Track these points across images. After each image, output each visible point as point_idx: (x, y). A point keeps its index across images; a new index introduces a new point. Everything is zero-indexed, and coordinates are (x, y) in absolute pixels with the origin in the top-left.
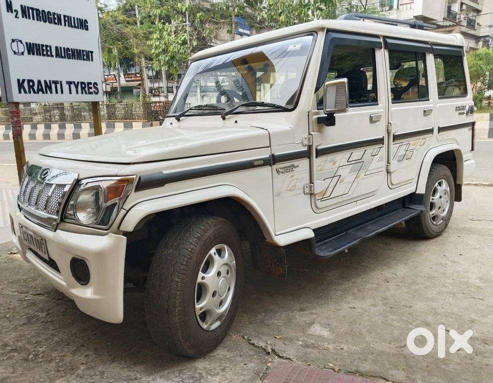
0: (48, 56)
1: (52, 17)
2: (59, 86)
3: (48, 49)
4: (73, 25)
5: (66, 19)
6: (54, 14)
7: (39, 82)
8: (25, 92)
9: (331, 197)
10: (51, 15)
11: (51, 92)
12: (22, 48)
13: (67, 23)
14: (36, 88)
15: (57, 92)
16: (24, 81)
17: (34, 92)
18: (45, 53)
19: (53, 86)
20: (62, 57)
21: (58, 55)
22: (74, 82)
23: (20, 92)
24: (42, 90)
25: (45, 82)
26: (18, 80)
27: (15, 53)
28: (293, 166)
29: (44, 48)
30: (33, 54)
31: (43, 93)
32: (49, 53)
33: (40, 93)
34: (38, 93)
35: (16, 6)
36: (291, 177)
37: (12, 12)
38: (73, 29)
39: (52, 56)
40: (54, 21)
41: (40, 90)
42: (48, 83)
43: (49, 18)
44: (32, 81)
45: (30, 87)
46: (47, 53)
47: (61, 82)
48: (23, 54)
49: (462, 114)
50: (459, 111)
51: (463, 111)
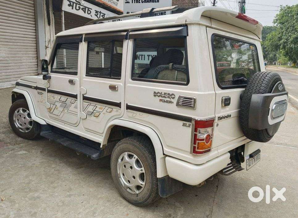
2: (143, 57)
9: (53, 113)
15: (142, 59)
19: (140, 57)
22: (151, 55)
28: (42, 93)
36: (41, 97)
42: (138, 56)
47: (144, 55)
49: (167, 102)
50: (161, 98)
51: (168, 99)
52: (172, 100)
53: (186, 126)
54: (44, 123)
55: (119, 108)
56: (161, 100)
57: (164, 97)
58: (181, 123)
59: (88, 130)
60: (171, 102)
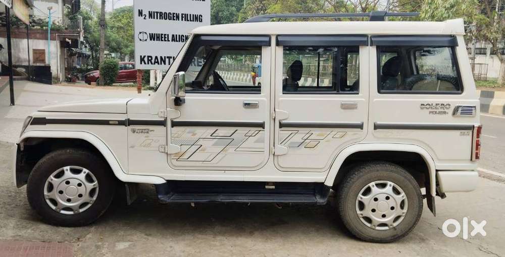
0: (165, 41)
1: (172, 16)
3: (166, 36)
4: (189, 19)
5: (184, 16)
6: (174, 14)
7: (156, 58)
8: (145, 63)
9: (189, 160)
10: (171, 15)
11: (165, 64)
12: (145, 37)
13: (184, 19)
14: (153, 61)
16: (145, 57)
17: (152, 64)
18: (163, 39)
19: (167, 60)
20: (177, 41)
21: (173, 40)
23: (141, 63)
24: (158, 62)
25: (161, 57)
26: (141, 56)
27: (140, 40)
28: (148, 130)
29: (163, 36)
30: (154, 40)
31: (159, 64)
32: (166, 39)
33: (156, 64)
34: (154, 64)
35: (145, 12)
36: (146, 137)
37: (142, 16)
38: (189, 22)
39: (169, 41)
40: (173, 18)
41: (156, 62)
42: (164, 58)
43: (169, 17)
44: (151, 57)
45: (148, 60)
46: (165, 39)
48: (146, 40)
49: (440, 113)
50: (430, 110)
51: (442, 110)
52: (446, 110)
53: (464, 135)
54: (162, 181)
55: (359, 129)
56: (430, 112)
57: (436, 108)
58: (458, 132)
59: (286, 170)
60: (445, 113)
